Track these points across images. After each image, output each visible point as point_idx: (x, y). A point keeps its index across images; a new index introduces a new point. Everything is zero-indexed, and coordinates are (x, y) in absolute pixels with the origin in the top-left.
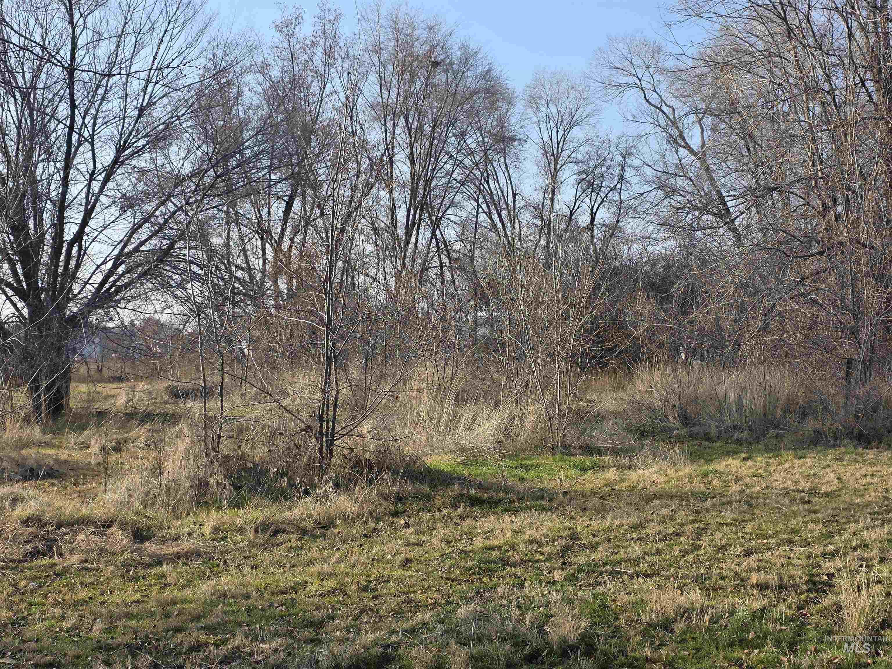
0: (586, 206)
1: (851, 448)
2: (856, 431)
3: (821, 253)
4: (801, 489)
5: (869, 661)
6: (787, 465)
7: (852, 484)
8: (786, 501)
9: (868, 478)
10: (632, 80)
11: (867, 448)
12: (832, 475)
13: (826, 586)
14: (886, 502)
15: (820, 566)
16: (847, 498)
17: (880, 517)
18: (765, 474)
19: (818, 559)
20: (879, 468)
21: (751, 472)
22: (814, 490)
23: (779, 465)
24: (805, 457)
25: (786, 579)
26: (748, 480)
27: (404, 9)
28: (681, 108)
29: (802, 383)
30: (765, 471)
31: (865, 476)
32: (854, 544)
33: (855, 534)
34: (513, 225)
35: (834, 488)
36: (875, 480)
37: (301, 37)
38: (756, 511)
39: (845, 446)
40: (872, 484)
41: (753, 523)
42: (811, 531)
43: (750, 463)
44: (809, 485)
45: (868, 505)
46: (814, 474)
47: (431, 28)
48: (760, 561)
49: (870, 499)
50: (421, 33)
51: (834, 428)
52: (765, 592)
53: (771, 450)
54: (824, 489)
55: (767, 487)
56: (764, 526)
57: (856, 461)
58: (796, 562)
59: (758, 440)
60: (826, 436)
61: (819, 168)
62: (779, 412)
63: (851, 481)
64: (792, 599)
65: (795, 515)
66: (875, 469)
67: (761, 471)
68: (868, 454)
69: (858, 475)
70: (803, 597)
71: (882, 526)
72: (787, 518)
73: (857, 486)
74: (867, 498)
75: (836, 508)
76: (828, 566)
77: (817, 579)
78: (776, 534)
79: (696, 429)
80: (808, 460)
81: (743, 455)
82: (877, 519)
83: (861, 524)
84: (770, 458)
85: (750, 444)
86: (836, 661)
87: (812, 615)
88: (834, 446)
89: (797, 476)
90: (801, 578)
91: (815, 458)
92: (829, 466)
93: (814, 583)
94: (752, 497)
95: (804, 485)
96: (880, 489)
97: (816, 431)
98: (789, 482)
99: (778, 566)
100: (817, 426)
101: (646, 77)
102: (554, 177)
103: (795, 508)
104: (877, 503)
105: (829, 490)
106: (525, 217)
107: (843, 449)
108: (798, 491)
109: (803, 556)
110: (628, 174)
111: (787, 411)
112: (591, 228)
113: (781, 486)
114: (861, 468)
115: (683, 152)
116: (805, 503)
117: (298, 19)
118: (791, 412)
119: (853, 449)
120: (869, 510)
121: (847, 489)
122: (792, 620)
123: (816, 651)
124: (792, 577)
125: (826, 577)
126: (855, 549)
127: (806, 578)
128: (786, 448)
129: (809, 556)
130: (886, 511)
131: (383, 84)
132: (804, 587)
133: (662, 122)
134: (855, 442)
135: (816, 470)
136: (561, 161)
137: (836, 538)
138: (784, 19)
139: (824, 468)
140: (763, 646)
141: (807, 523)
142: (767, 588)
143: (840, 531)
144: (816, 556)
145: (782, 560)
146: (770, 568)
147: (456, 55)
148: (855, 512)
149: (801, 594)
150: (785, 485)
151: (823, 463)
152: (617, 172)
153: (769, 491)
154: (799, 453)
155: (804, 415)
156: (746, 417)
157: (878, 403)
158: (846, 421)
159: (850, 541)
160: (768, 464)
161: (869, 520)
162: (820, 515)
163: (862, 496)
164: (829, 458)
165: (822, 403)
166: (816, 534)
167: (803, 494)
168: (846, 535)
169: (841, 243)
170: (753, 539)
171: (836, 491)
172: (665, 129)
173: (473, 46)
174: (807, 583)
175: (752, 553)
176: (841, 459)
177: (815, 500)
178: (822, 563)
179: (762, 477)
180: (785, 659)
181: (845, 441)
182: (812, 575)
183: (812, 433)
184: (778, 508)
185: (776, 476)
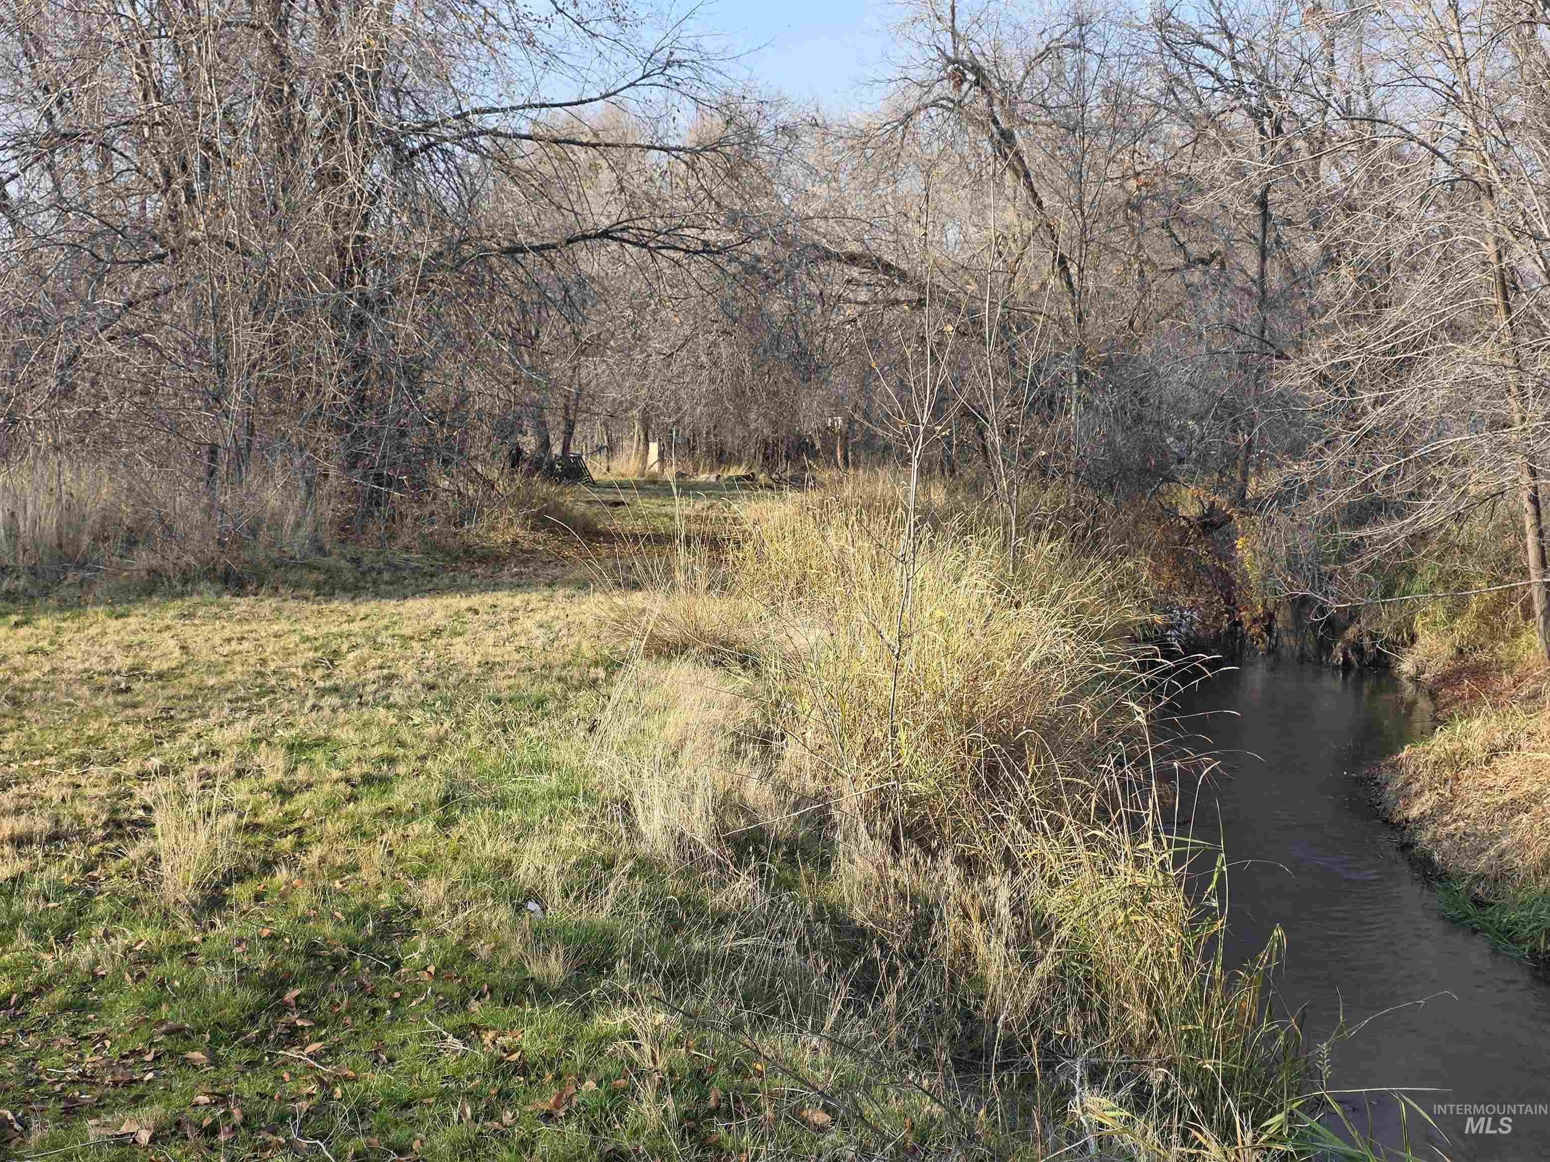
1: (210, 596)
2: (220, 568)
3: (160, 258)
4: (115, 669)
5: (196, 939)
6: (93, 631)
7: (205, 655)
8: (85, 691)
9: (234, 643)
11: (238, 595)
12: (173, 643)
13: (140, 827)
14: (259, 681)
15: (131, 795)
16: (195, 679)
17: (247, 705)
18: (49, 648)
19: (129, 784)
20: (254, 626)
21: (24, 646)
22: (137, 669)
23: (79, 630)
24: (128, 616)
25: (66, 822)
26: (17, 661)
29: (130, 489)
30: (52, 643)
31: (229, 640)
32: (195, 752)
33: (199, 736)
35: (174, 664)
36: (246, 645)
38: (27, 713)
39: (200, 594)
40: (240, 652)
41: (16, 733)
42: (123, 738)
43: (25, 631)
44: (129, 661)
45: (229, 687)
46: (141, 643)
48: (23, 796)
49: (233, 678)
51: (182, 563)
52: (25, 850)
53: (70, 608)
54: (155, 667)
55: (53, 671)
56: (37, 738)
57: (217, 617)
58: (89, 792)
59: (46, 593)
60: (169, 578)
61: (155, 104)
62: (86, 540)
63: (205, 651)
64: (76, 854)
65: (98, 713)
66: (246, 628)
67: (45, 644)
68: (238, 604)
69: (217, 640)
70: (95, 850)
71: (246, 719)
72: (83, 719)
73: (213, 658)
74: (229, 677)
75: (173, 697)
76: (144, 793)
77: (124, 816)
78: (59, 749)
80: (131, 620)
81: (14, 618)
82: (242, 709)
83: (212, 720)
84: (64, 620)
85: (32, 598)
86: (138, 948)
87: (108, 878)
88: (181, 595)
89: (109, 648)
90: (95, 817)
91: (145, 615)
92: (168, 628)
93: (119, 825)
94: (23, 690)
95: (122, 662)
96: (252, 661)
97: (151, 571)
98: (95, 659)
99: (56, 801)
100: (154, 562)
103: (99, 702)
104: (243, 684)
105: (165, 666)
107: (196, 599)
108: (109, 673)
109: (105, 782)
111: (100, 537)
113: (80, 667)
114: (223, 627)
116: (120, 691)
118: (107, 539)
119: (213, 598)
120: (229, 696)
121: (197, 663)
122: (70, 890)
123: (106, 935)
124: (79, 818)
125: (141, 813)
126: (196, 760)
127: (104, 817)
128: (95, 604)
129: (117, 779)
130: (257, 694)
132: (100, 832)
134: (219, 586)
135: (144, 636)
137: (166, 745)
139: (159, 631)
140: (11, 941)
141: (116, 725)
142: (31, 842)
143: (173, 736)
144: (128, 778)
145: (64, 790)
146: (41, 807)
148: (205, 701)
149: (92, 844)
150: (87, 665)
151: (160, 623)
153: (57, 676)
154: (119, 609)
155: (131, 543)
156: (25, 551)
157: (259, 521)
158: (202, 552)
159: (189, 747)
160: (58, 631)
161: (226, 711)
162: (141, 711)
163: (222, 672)
164: (172, 613)
165: (162, 521)
166: (132, 741)
167: (117, 678)
168: (184, 739)
169: (194, 242)
170: (15, 761)
171: (177, 668)
174: (106, 825)
175: (10, 785)
176: (191, 616)
177: (137, 686)
178: (136, 790)
179: (46, 654)
180: (48, 957)
181: (202, 586)
182: (115, 811)
183: (143, 573)
184: (68, 704)
185: (71, 650)
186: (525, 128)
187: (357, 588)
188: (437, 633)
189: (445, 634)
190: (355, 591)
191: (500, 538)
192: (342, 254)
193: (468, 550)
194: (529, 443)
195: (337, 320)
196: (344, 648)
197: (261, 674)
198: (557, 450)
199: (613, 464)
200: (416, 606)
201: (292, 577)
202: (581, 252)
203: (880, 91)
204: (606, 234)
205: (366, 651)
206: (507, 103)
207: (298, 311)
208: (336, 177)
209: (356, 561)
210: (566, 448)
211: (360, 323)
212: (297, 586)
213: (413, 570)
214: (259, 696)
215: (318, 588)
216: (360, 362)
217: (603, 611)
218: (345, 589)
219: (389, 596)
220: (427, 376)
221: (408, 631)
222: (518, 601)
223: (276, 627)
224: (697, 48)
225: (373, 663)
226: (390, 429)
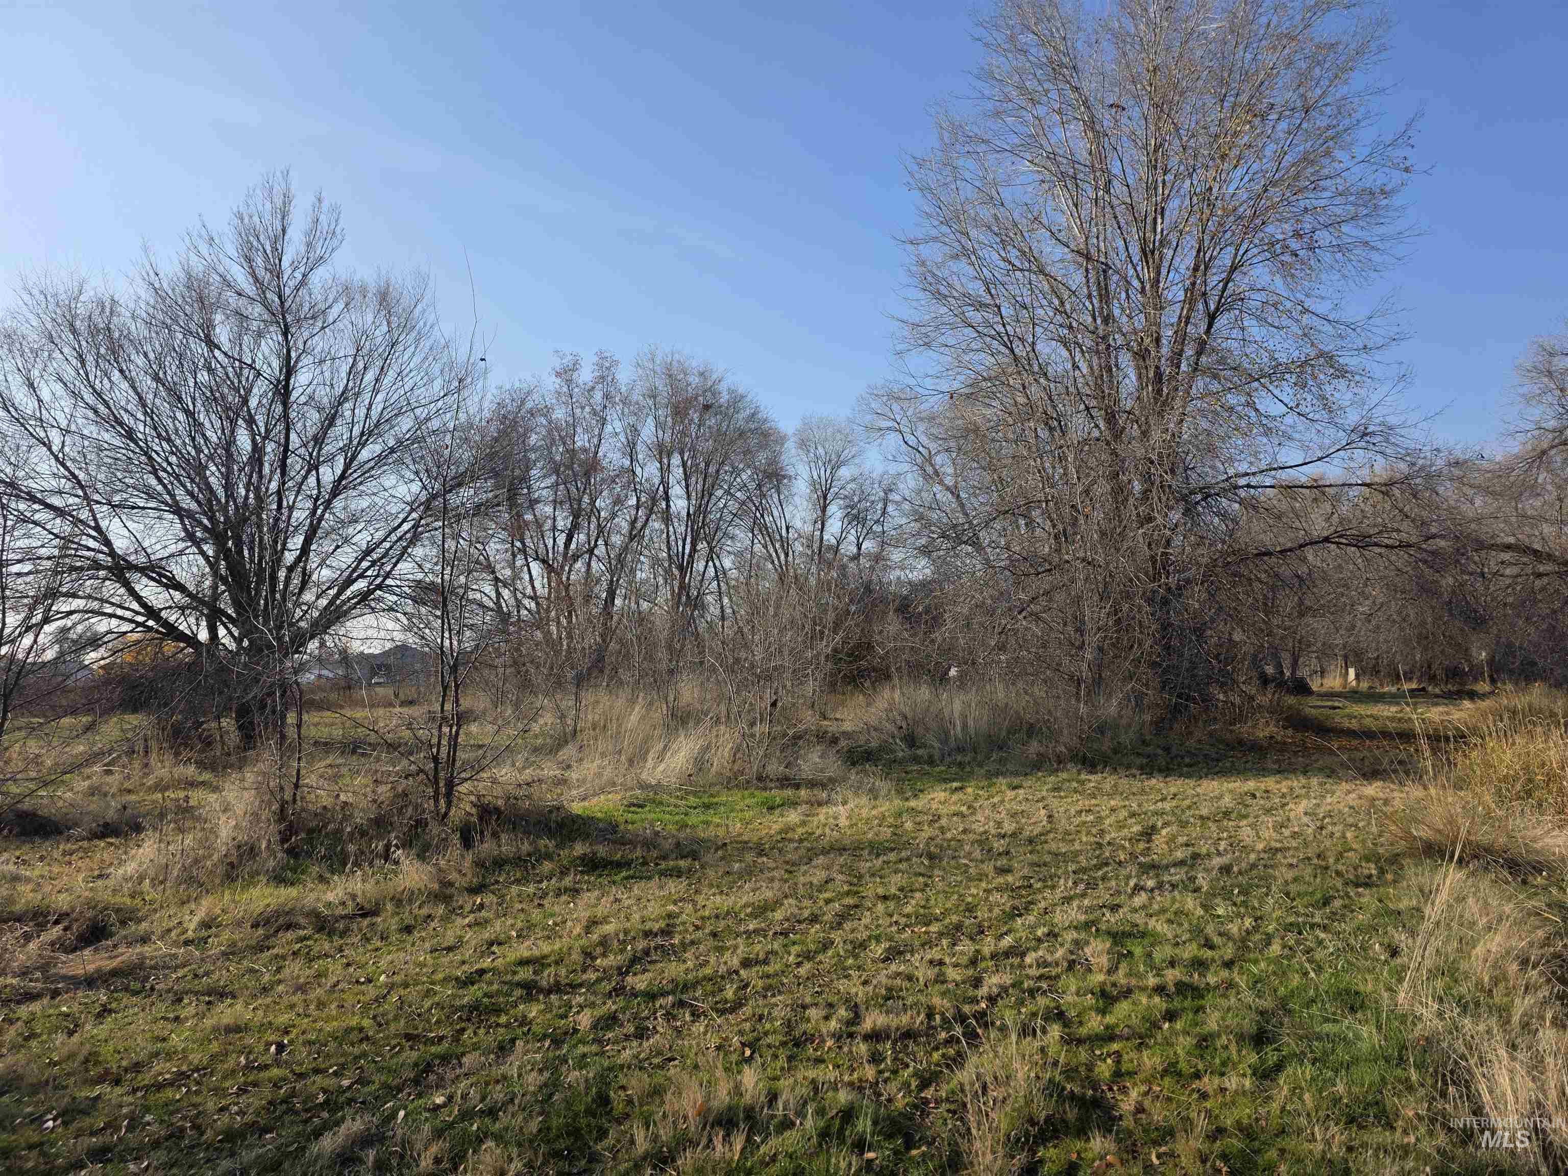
0: (852, 538)
1: (1073, 774)
4: (1002, 833)
6: (996, 799)
7: (1064, 824)
9: (1083, 815)
10: (890, 424)
11: (1091, 773)
12: (1043, 812)
14: (1098, 852)
17: (1086, 877)
18: (968, 812)
20: (1098, 800)
21: (953, 809)
22: (1017, 834)
23: (988, 798)
24: (1020, 787)
27: (677, 356)
28: (933, 447)
30: (969, 808)
31: (1081, 812)
33: (1045, 912)
34: (787, 555)
35: (1041, 831)
36: (1091, 817)
37: (580, 382)
39: (1067, 771)
40: (1087, 823)
43: (957, 796)
44: (1013, 827)
45: (1075, 857)
46: (1023, 812)
47: (702, 374)
49: (1079, 848)
50: (694, 380)
51: (1057, 750)
53: (988, 778)
54: (1029, 832)
55: (965, 831)
57: (1075, 791)
59: (978, 766)
60: (1049, 759)
63: (1063, 821)
66: (1093, 802)
67: (965, 808)
68: (1090, 781)
69: (1073, 812)
71: (1084, 896)
72: (972, 880)
73: (1069, 827)
74: (1077, 845)
75: (1035, 864)
76: (993, 981)
79: (920, 752)
80: (1022, 791)
81: (955, 785)
82: (1082, 881)
83: (1058, 893)
84: (982, 788)
87: (938, 1103)
88: (1055, 772)
89: (1003, 814)
91: (1031, 787)
92: (1043, 799)
94: (942, 847)
95: (1008, 827)
96: (1093, 832)
98: (992, 824)
101: (904, 421)
102: (824, 509)
105: (1035, 833)
106: (798, 547)
107: (1065, 775)
110: (890, 508)
112: (856, 558)
114: (1078, 800)
115: (937, 488)
117: (575, 367)
119: (1075, 775)
120: (1074, 865)
121: (1057, 831)
124: (931, 1012)
130: (1096, 865)
131: (659, 425)
133: (919, 461)
134: (1080, 765)
135: (1026, 806)
136: (829, 497)
137: (1019, 922)
138: (1012, 350)
139: (1037, 802)
141: (990, 892)
142: (887, 1037)
143: (1029, 907)
147: (724, 398)
148: (1057, 869)
150: (986, 827)
151: (1039, 795)
152: (880, 506)
153: (966, 836)
154: (1015, 781)
155: (1029, 736)
156: (970, 738)
158: (1069, 743)
159: (1035, 926)
160: (976, 797)
161: (1071, 883)
164: (1047, 786)
171: (1043, 835)
172: (922, 468)
173: (741, 390)
175: (899, 953)
176: (1059, 789)
181: (1069, 766)
185: (979, 817)
186: (1268, 482)
187: (1168, 769)
188: (1227, 814)
189: (1233, 816)
190: (1167, 771)
191: (1263, 733)
192: (1154, 563)
193: (1240, 742)
194: (1270, 670)
195: (1150, 601)
196: (1159, 824)
197: (1100, 845)
198: (1288, 674)
199: (1325, 681)
200: (1211, 786)
201: (1125, 761)
202: (1309, 553)
203: (1521, 437)
204: (1327, 540)
205: (1175, 828)
206: (1254, 469)
207: (1128, 597)
208: (1150, 519)
209: (1167, 749)
210: (1293, 672)
211: (1165, 602)
212: (1128, 767)
213: (1205, 756)
214: (1098, 867)
215: (1141, 768)
216: (1165, 626)
217: (1352, 799)
218: (1160, 771)
219: (1189, 776)
220: (1209, 632)
221: (1205, 812)
222: (1284, 786)
223: (1113, 803)
224: (1382, 424)
225: (1182, 840)
226: (1186, 664)
